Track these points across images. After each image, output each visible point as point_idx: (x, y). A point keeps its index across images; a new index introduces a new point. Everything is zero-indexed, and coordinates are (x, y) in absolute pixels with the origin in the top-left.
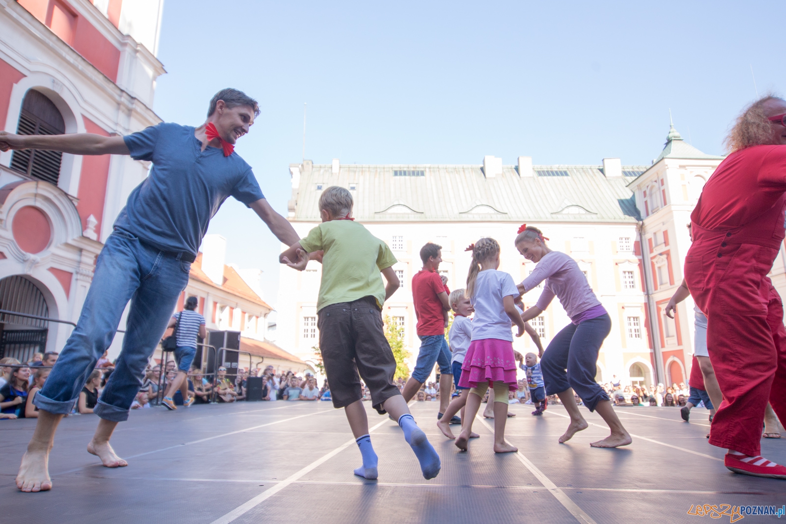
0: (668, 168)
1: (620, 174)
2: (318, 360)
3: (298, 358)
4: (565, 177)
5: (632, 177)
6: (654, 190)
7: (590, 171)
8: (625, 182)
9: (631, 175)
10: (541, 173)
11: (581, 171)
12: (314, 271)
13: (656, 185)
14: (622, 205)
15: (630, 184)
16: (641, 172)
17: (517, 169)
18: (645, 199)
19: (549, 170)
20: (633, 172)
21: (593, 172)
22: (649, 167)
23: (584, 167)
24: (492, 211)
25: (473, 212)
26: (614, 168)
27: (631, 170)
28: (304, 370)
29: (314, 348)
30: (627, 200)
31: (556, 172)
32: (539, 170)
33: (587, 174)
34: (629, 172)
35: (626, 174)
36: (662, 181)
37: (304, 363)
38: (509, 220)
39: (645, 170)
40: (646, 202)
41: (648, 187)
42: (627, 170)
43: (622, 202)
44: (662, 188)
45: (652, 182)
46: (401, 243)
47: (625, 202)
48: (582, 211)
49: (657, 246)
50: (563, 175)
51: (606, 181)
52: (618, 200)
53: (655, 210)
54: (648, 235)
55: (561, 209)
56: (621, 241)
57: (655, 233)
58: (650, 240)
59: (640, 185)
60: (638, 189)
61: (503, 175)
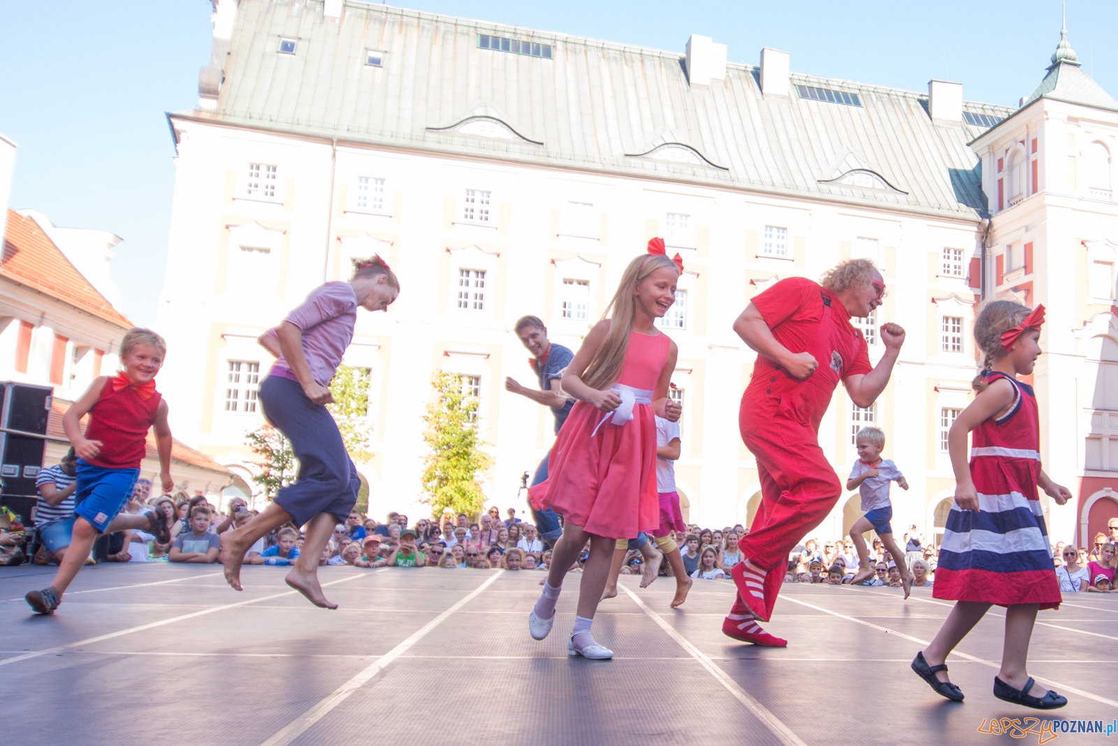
0: (1047, 119)
1: (959, 117)
2: (261, 466)
3: (206, 459)
4: (853, 108)
5: (980, 127)
6: (1017, 160)
7: (902, 100)
8: (966, 135)
9: (979, 123)
10: (806, 92)
11: (886, 99)
12: (261, 250)
13: (1023, 150)
14: (957, 182)
15: (975, 140)
16: (999, 119)
17: (757, 75)
18: (999, 176)
19: (824, 87)
20: (983, 117)
21: (909, 106)
22: (1014, 111)
23: (893, 93)
24: (696, 160)
25: (656, 155)
26: (949, 103)
27: (980, 112)
28: (223, 488)
29: (253, 436)
30: (965, 172)
31: (837, 93)
32: (803, 84)
33: (896, 106)
34: (976, 116)
35: (970, 118)
36: (1035, 142)
37: (224, 470)
38: (730, 184)
39: (1006, 116)
40: (1001, 182)
41: (1007, 151)
42: (972, 111)
43: (955, 175)
44: (1033, 158)
45: (1016, 142)
46: (485, 207)
47: (963, 176)
48: (880, 185)
49: (1010, 271)
50: (848, 102)
51: (931, 128)
52: (950, 170)
53: (1015, 201)
54: (997, 250)
55: (838, 174)
56: (947, 254)
57: (1010, 247)
58: (999, 259)
59: (993, 146)
60: (990, 152)
61: (727, 84)
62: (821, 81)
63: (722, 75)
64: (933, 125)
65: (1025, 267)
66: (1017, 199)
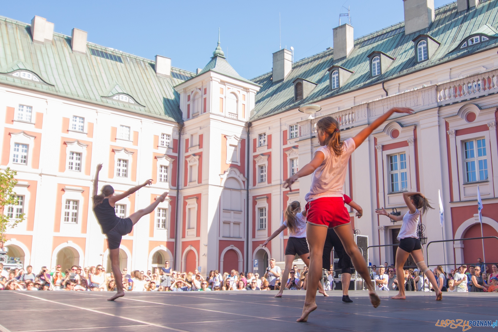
0: (212, 80)
1: (169, 74)
4: (118, 63)
5: (179, 80)
6: (197, 97)
7: (142, 62)
8: (172, 82)
9: (179, 78)
10: (95, 52)
11: (134, 61)
13: (200, 92)
14: (168, 103)
15: (176, 86)
16: (188, 77)
17: (70, 41)
18: (188, 103)
19: (104, 51)
20: (180, 75)
21: (145, 66)
22: (194, 76)
23: (138, 58)
24: (36, 79)
25: (14, 74)
26: (164, 66)
27: (178, 72)
30: (172, 100)
31: (110, 55)
32: (93, 48)
33: (139, 65)
34: (176, 74)
35: (174, 75)
36: (205, 90)
38: (55, 93)
39: (191, 77)
40: (189, 106)
41: (192, 92)
42: (175, 71)
44: (204, 96)
45: (197, 88)
47: (170, 102)
48: (132, 102)
49: (192, 147)
50: (116, 60)
51: (156, 77)
52: (164, 99)
53: (195, 115)
54: (186, 136)
55: (111, 94)
56: (163, 136)
57: (192, 135)
58: (187, 141)
59: (185, 89)
60: (184, 92)
61: (53, 43)
62: (103, 48)
63: (51, 38)
64: (157, 76)
65: (199, 145)
66: (196, 114)
